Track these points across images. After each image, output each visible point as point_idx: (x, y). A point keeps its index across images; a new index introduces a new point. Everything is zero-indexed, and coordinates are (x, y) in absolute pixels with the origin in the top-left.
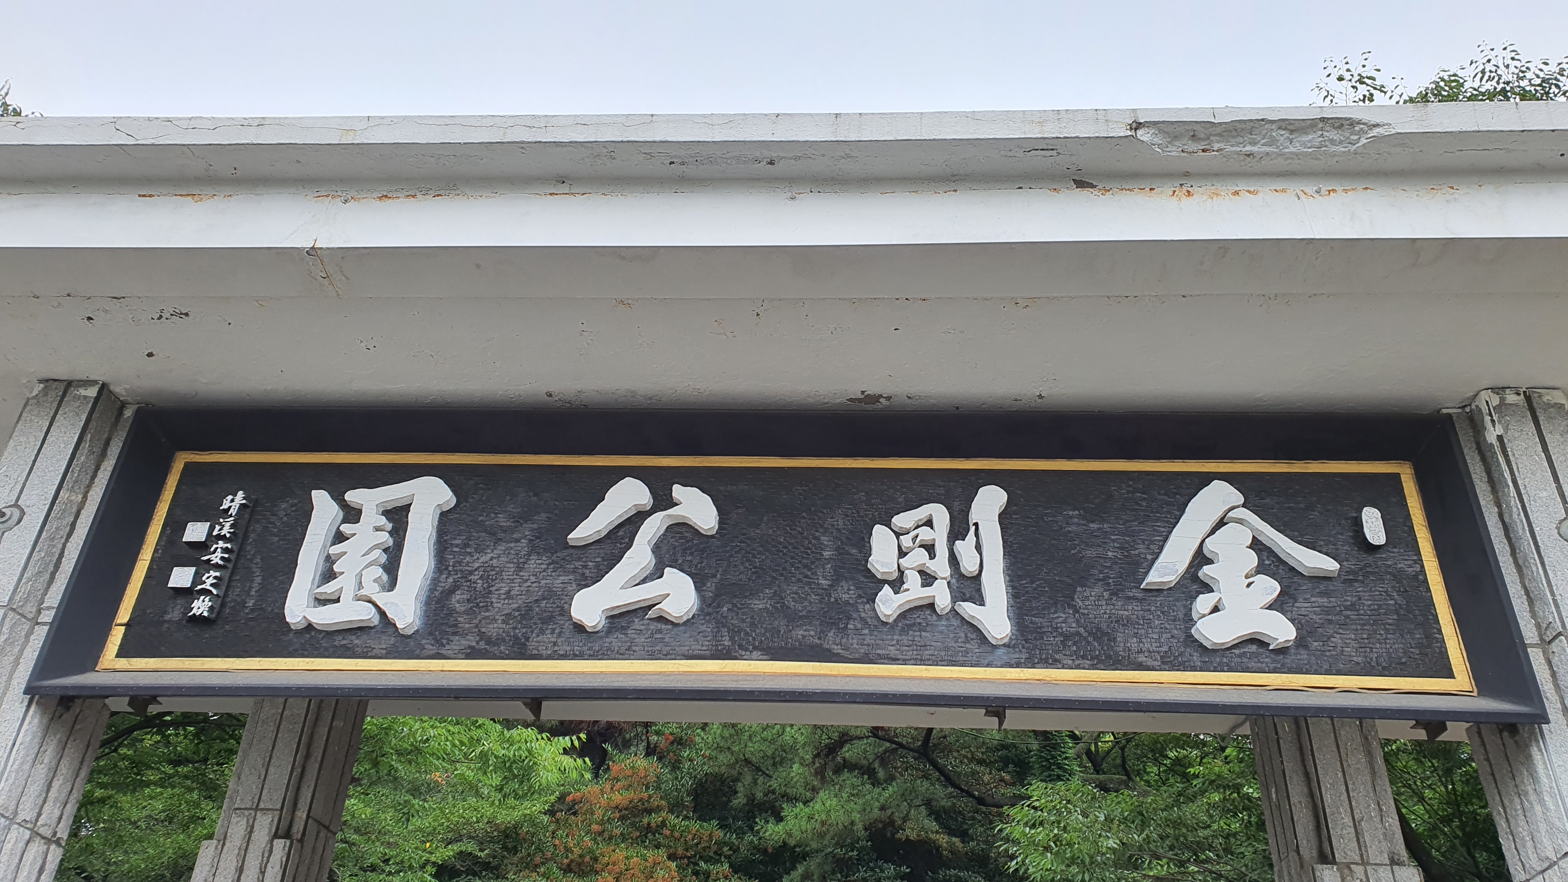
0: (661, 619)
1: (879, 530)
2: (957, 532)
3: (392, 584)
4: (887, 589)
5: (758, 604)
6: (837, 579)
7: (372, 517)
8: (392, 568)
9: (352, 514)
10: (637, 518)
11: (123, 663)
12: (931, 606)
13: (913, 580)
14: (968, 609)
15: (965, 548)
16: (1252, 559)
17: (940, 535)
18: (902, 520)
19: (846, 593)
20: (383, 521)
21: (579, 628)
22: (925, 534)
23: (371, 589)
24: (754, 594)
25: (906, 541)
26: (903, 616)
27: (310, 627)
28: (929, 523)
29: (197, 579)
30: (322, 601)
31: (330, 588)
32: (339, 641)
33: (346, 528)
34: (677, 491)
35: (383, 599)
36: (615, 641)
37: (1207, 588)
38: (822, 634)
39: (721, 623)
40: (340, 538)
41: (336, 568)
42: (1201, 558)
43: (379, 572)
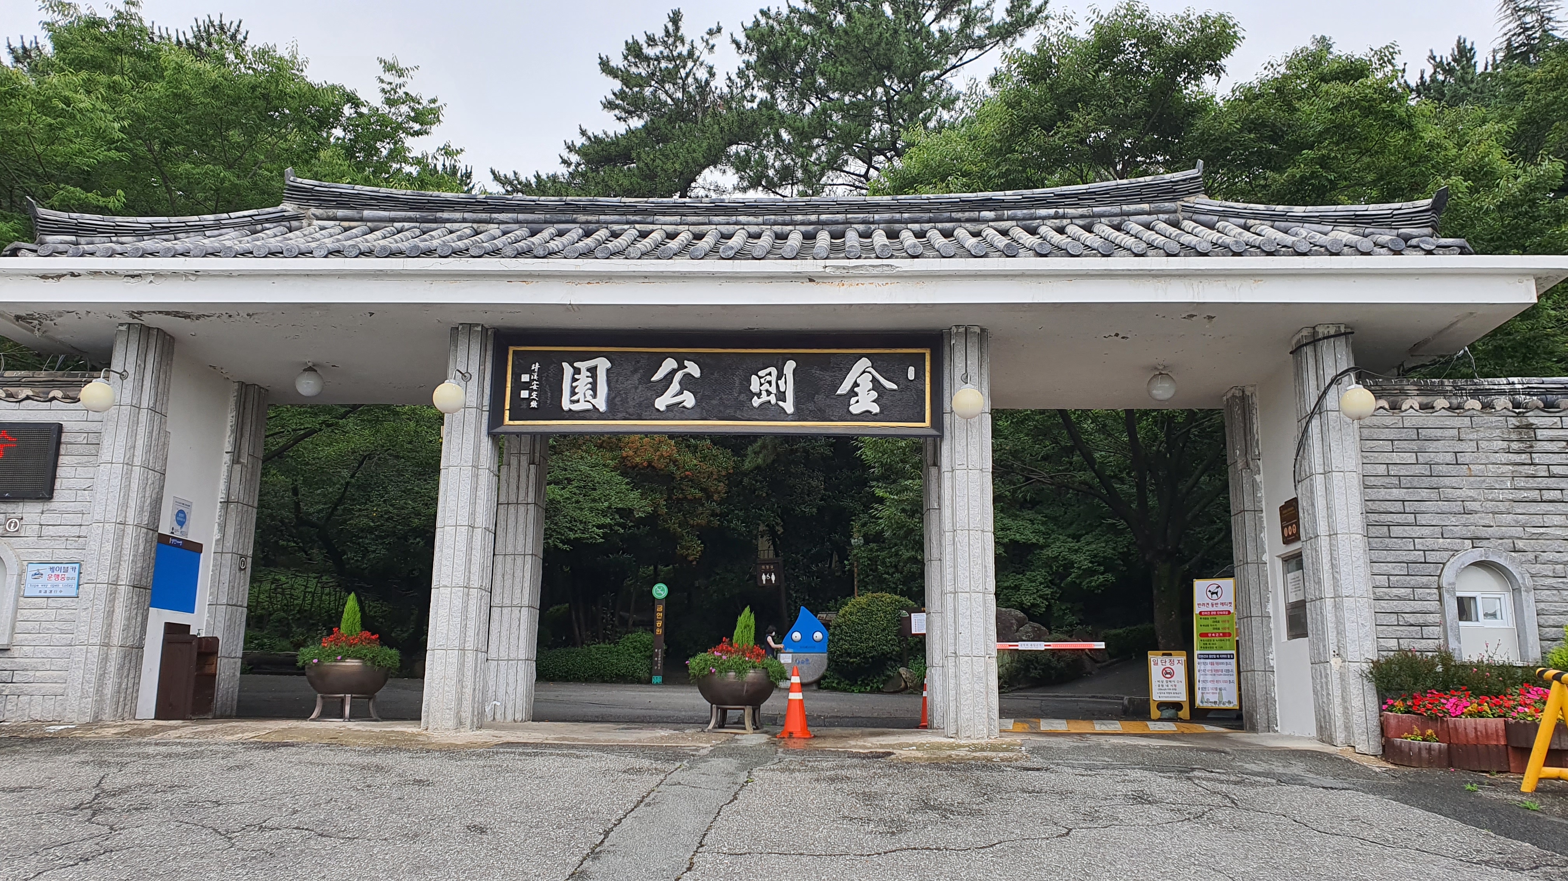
0: (684, 407)
1: (753, 376)
2: (779, 378)
3: (595, 396)
4: (756, 397)
5: (714, 402)
6: (740, 393)
7: (584, 373)
8: (594, 389)
9: (577, 371)
10: (673, 372)
11: (511, 423)
12: (769, 402)
13: (764, 393)
14: (781, 403)
15: (781, 383)
16: (871, 386)
17: (773, 379)
18: (760, 373)
19: (742, 397)
20: (589, 374)
21: (658, 410)
22: (768, 378)
23: (589, 398)
24: (713, 399)
25: (762, 380)
26: (761, 405)
27: (570, 410)
28: (770, 374)
29: (530, 395)
30: (573, 402)
31: (575, 398)
32: (581, 415)
33: (576, 376)
34: (686, 363)
35: (593, 401)
36: (670, 414)
37: (856, 395)
38: (735, 412)
39: (703, 409)
40: (574, 380)
41: (576, 390)
42: (856, 384)
43: (591, 392)
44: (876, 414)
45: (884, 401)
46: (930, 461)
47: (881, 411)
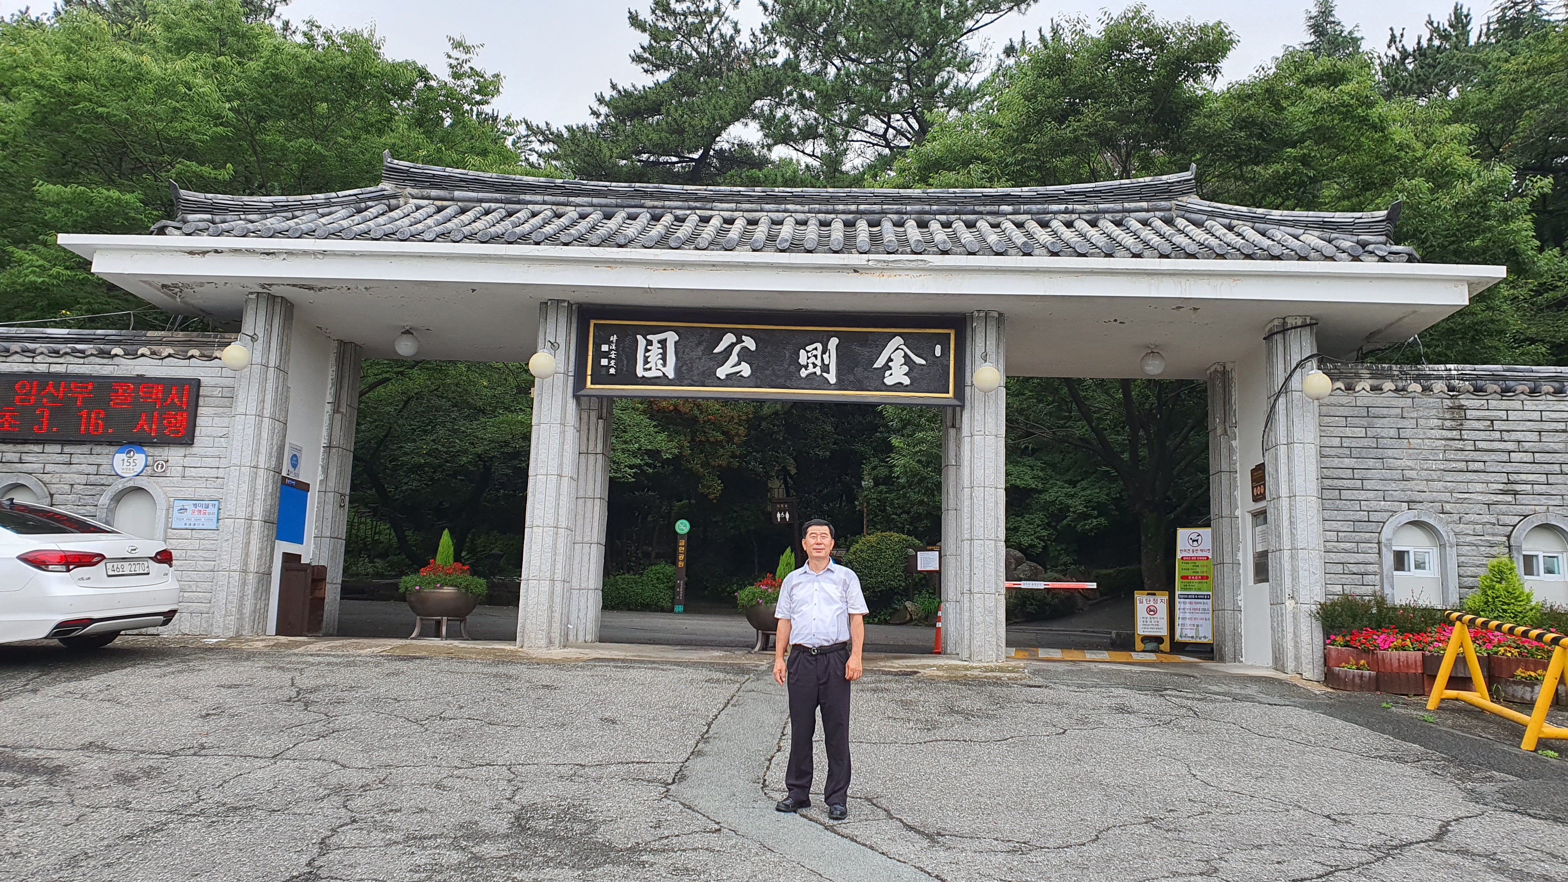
0: (741, 376)
1: (802, 351)
2: (824, 352)
3: (664, 365)
4: (803, 369)
5: (768, 372)
6: (790, 365)
7: (656, 345)
8: (664, 358)
9: (649, 343)
10: (733, 345)
11: (593, 386)
12: (815, 373)
13: (811, 366)
14: (825, 375)
15: (826, 356)
16: (903, 361)
17: (819, 353)
18: (808, 348)
19: (792, 369)
20: (660, 346)
21: (719, 378)
22: (815, 352)
23: (660, 367)
24: (767, 369)
25: (809, 354)
26: (808, 376)
27: (643, 377)
28: (816, 349)
29: (609, 363)
30: (646, 370)
31: (648, 366)
32: (654, 381)
33: (649, 348)
34: (744, 338)
35: (663, 369)
36: (729, 382)
37: (890, 368)
38: (785, 381)
39: (757, 378)
40: (647, 351)
41: (649, 360)
42: (890, 360)
43: (661, 362)
44: (907, 386)
45: (913, 374)
46: (949, 424)
47: (911, 384)
